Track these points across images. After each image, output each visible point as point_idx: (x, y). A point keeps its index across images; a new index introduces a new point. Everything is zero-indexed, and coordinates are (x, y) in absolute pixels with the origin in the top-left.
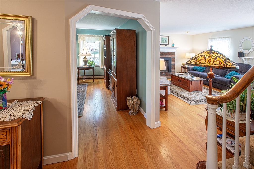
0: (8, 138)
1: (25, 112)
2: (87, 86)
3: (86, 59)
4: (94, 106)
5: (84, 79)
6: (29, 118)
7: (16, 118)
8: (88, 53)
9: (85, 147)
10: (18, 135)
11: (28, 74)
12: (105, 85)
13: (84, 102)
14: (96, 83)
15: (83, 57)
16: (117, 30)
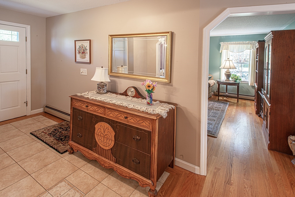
0: (151, 126)
1: (162, 111)
2: (228, 106)
3: (230, 72)
4: (234, 132)
5: (225, 97)
6: (164, 117)
7: (156, 113)
8: (232, 65)
9: (215, 171)
10: (156, 126)
11: (167, 80)
12: (255, 110)
13: (221, 122)
14: (241, 105)
15: (226, 70)
16: (274, 32)
